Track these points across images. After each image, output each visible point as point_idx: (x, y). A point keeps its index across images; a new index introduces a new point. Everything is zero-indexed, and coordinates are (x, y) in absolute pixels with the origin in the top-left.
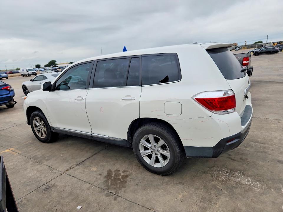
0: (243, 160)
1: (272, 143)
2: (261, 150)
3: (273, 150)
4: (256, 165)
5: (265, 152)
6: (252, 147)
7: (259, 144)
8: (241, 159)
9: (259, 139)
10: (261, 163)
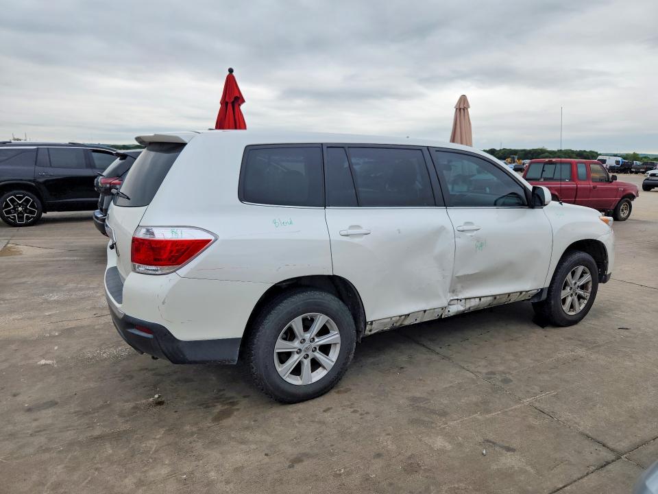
0: (127, 376)
1: (70, 456)
2: (96, 414)
3: (67, 429)
4: (100, 378)
5: (86, 414)
6: (121, 415)
7: (107, 430)
8: (131, 377)
9: (111, 452)
10: (92, 385)
